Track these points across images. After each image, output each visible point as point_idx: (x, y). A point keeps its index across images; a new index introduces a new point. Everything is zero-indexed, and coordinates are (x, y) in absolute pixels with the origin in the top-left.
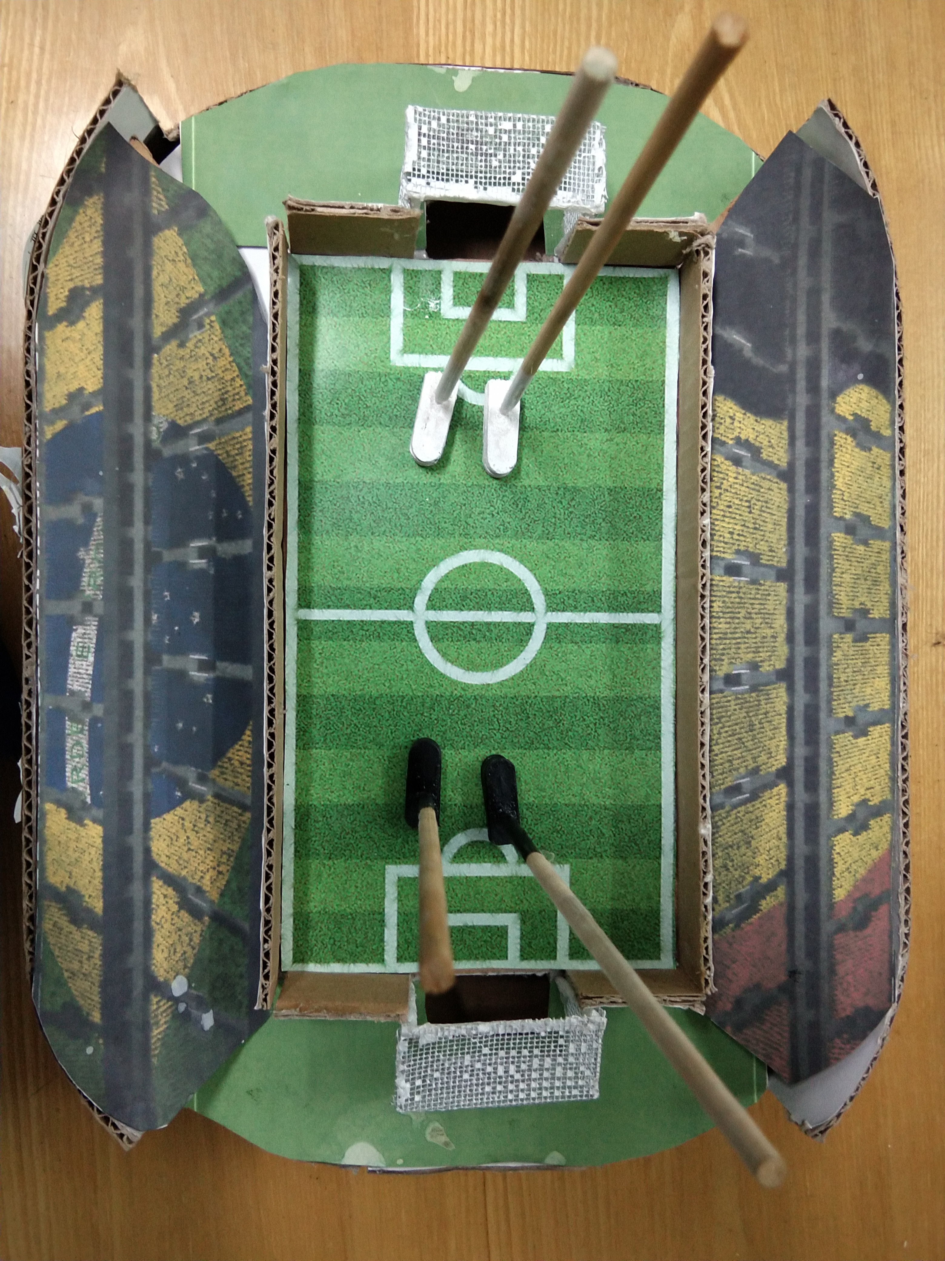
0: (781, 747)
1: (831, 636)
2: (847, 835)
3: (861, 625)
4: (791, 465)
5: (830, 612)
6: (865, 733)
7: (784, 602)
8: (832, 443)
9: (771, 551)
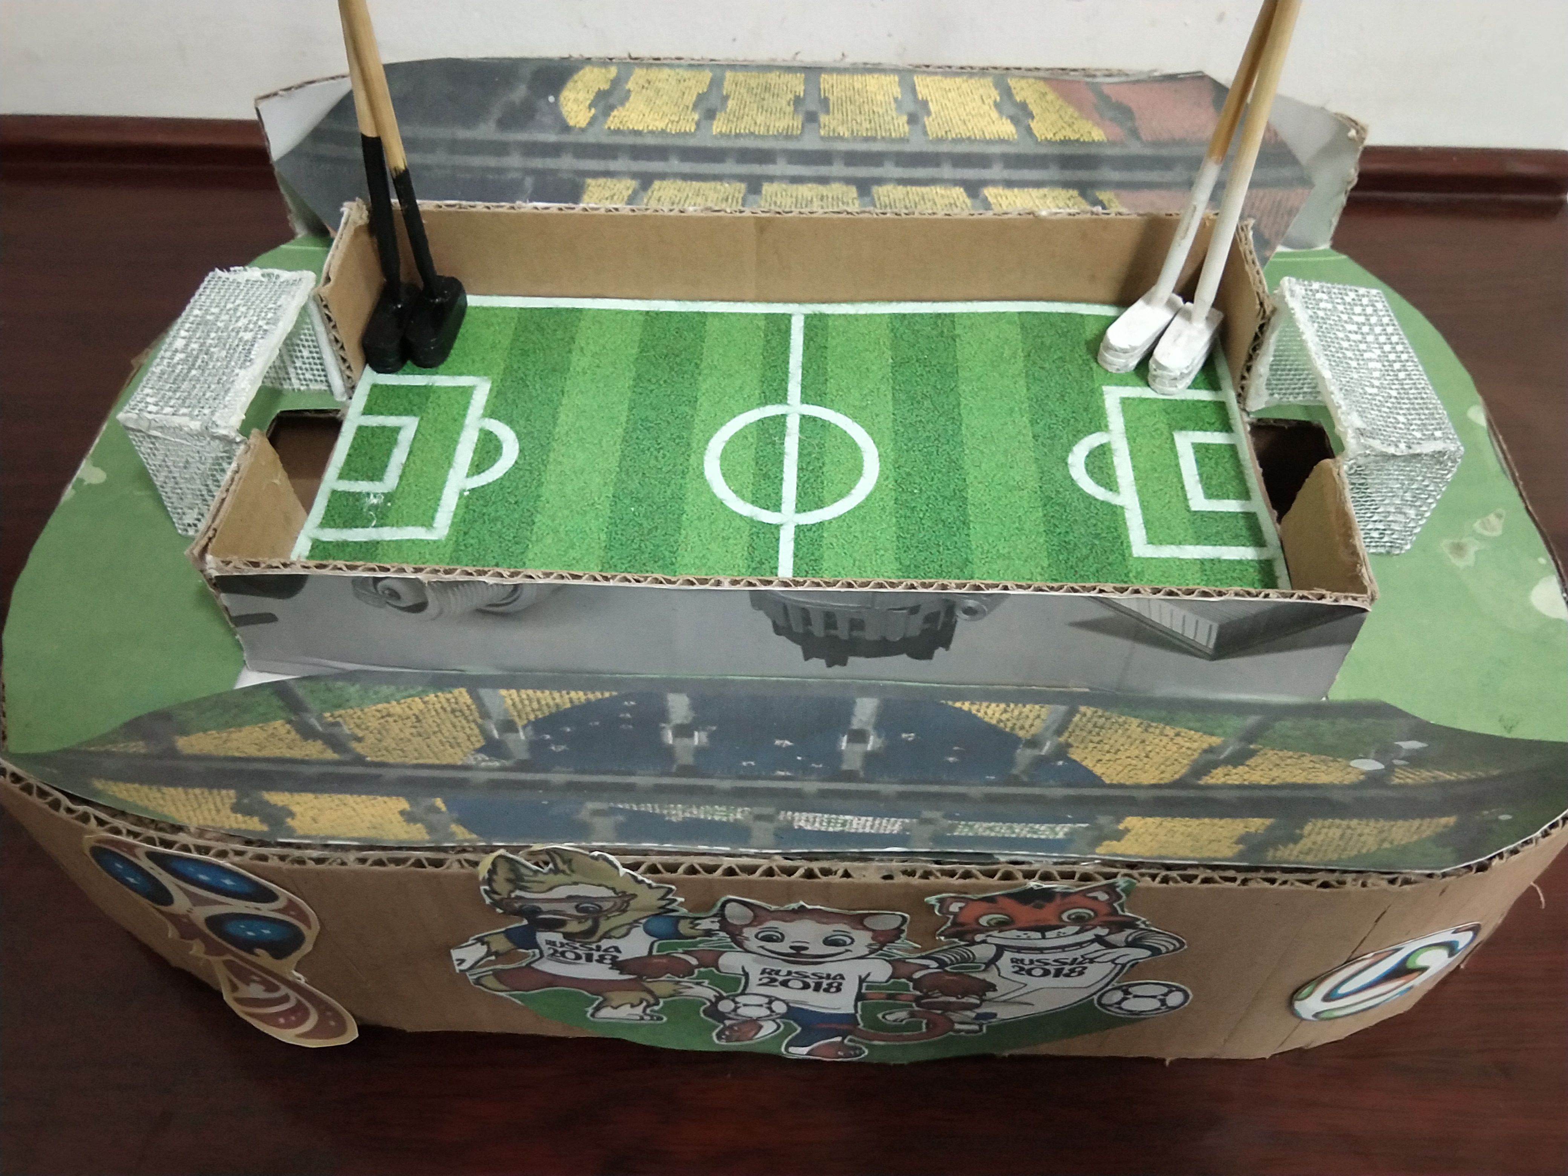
0: (943, 192)
1: (823, 138)
2: (1033, 125)
3: (812, 106)
4: (634, 175)
5: (797, 138)
6: (925, 104)
7: (784, 186)
8: (618, 132)
9: (727, 200)
